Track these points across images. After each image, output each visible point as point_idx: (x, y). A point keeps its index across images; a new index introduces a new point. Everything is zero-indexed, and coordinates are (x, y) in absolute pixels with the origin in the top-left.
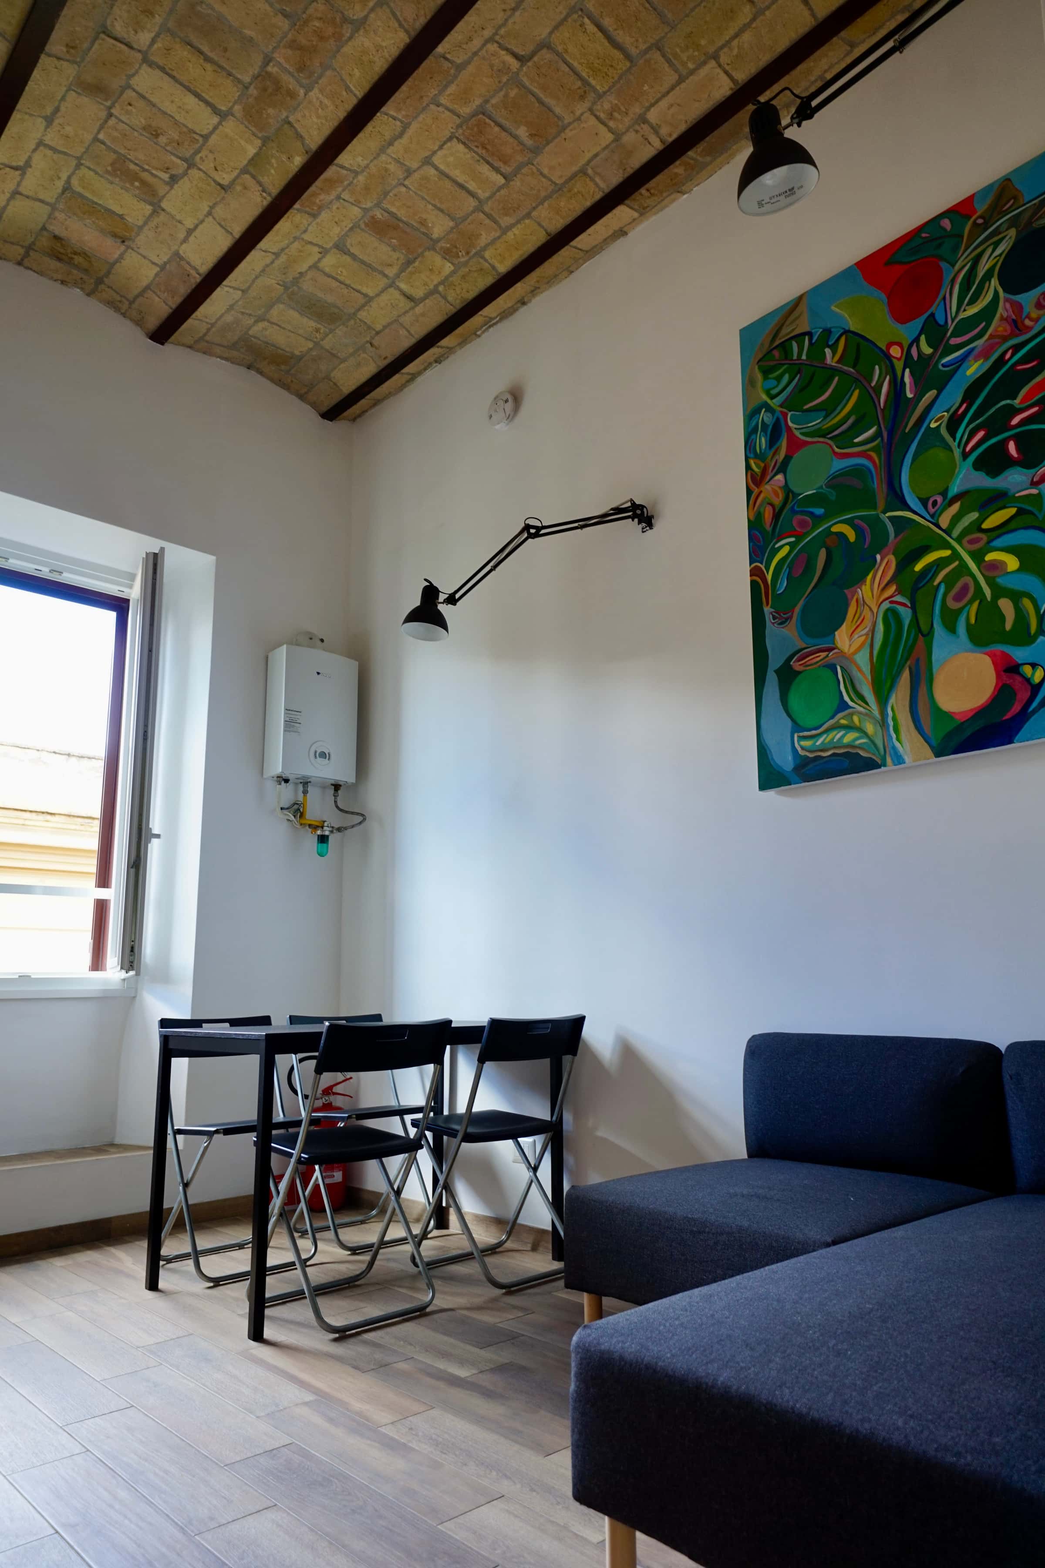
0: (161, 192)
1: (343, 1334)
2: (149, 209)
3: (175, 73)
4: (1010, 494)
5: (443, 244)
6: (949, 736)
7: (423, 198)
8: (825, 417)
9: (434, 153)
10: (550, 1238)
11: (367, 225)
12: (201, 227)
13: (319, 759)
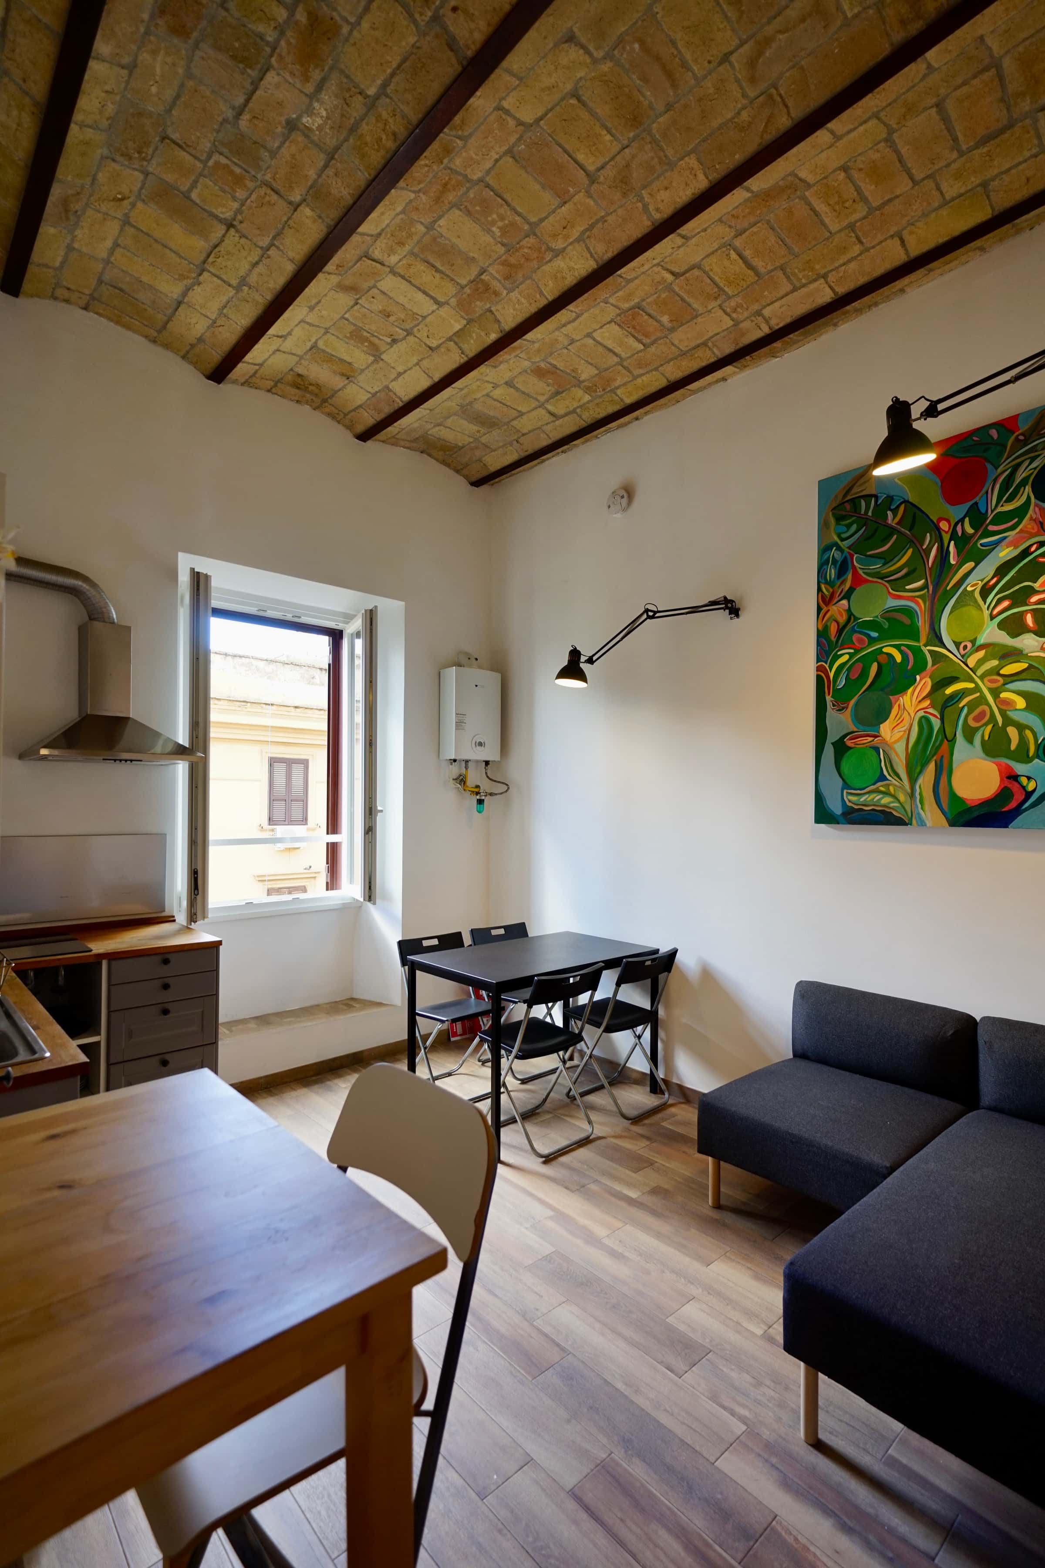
0: (383, 349)
1: (548, 1159)
2: (371, 358)
3: (412, 280)
4: (1025, 652)
5: (586, 384)
6: (960, 814)
7: (579, 356)
8: (884, 564)
9: (595, 330)
10: (649, 1078)
11: (532, 371)
12: (409, 372)
13: (478, 748)
